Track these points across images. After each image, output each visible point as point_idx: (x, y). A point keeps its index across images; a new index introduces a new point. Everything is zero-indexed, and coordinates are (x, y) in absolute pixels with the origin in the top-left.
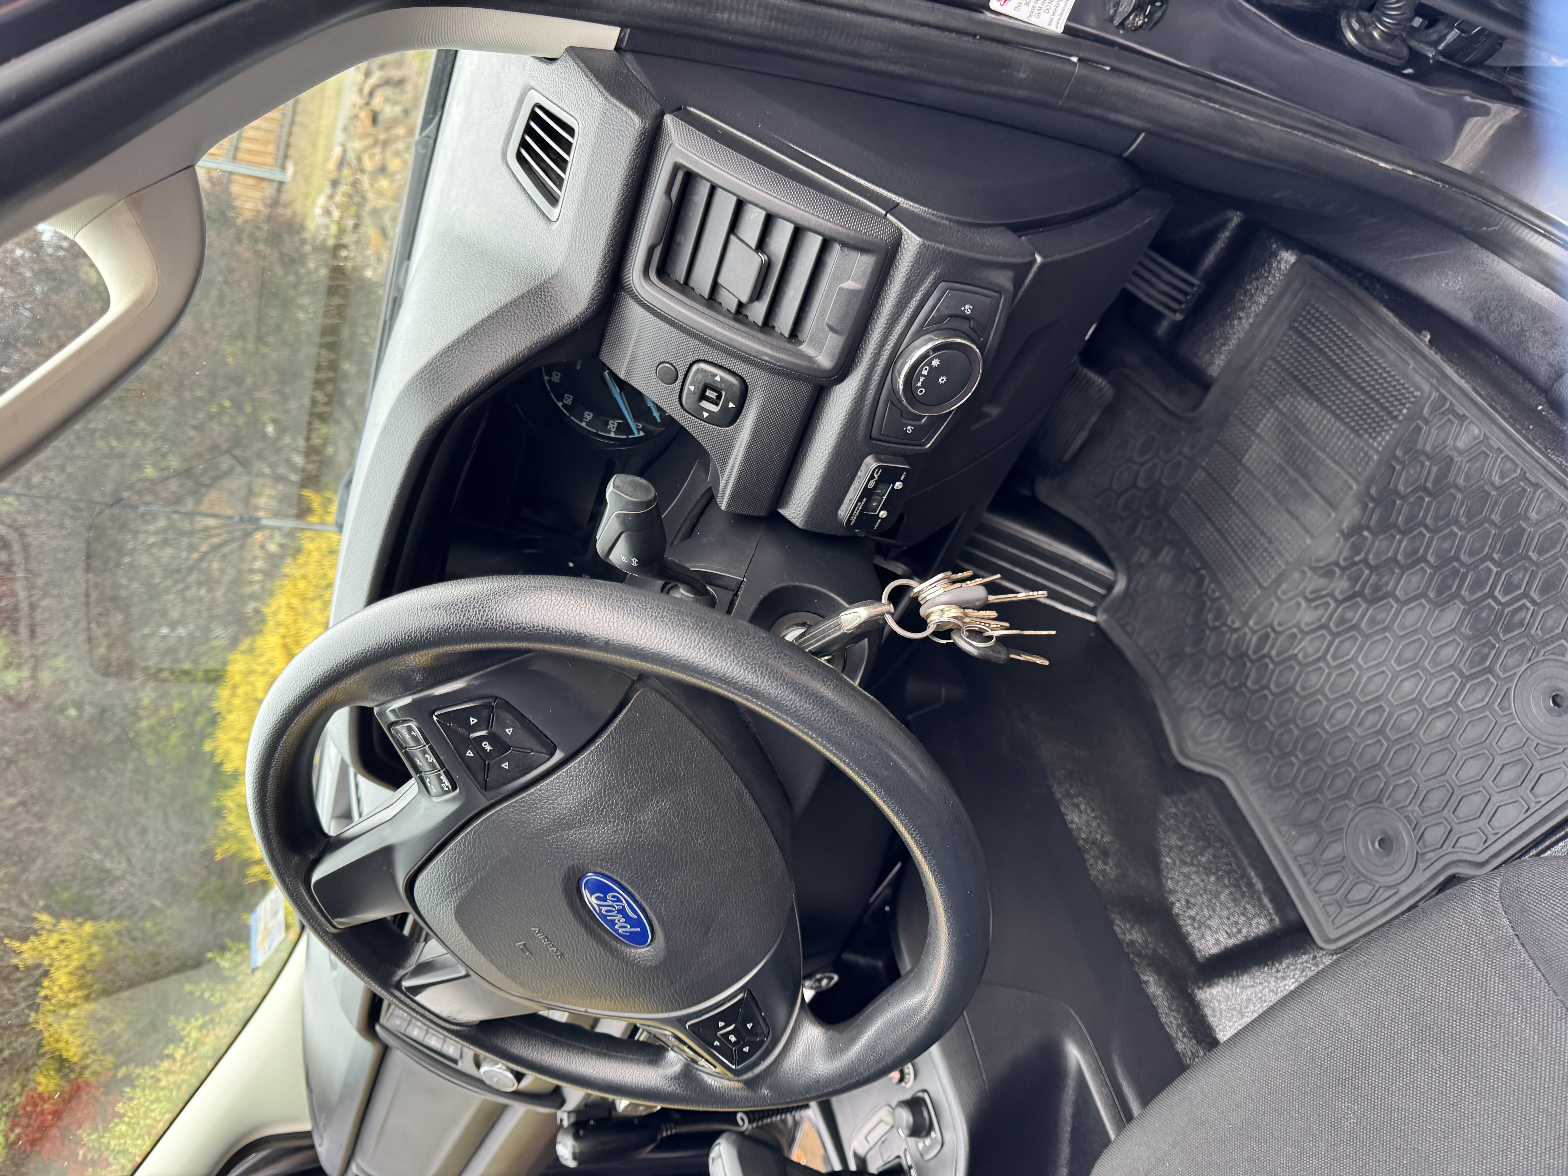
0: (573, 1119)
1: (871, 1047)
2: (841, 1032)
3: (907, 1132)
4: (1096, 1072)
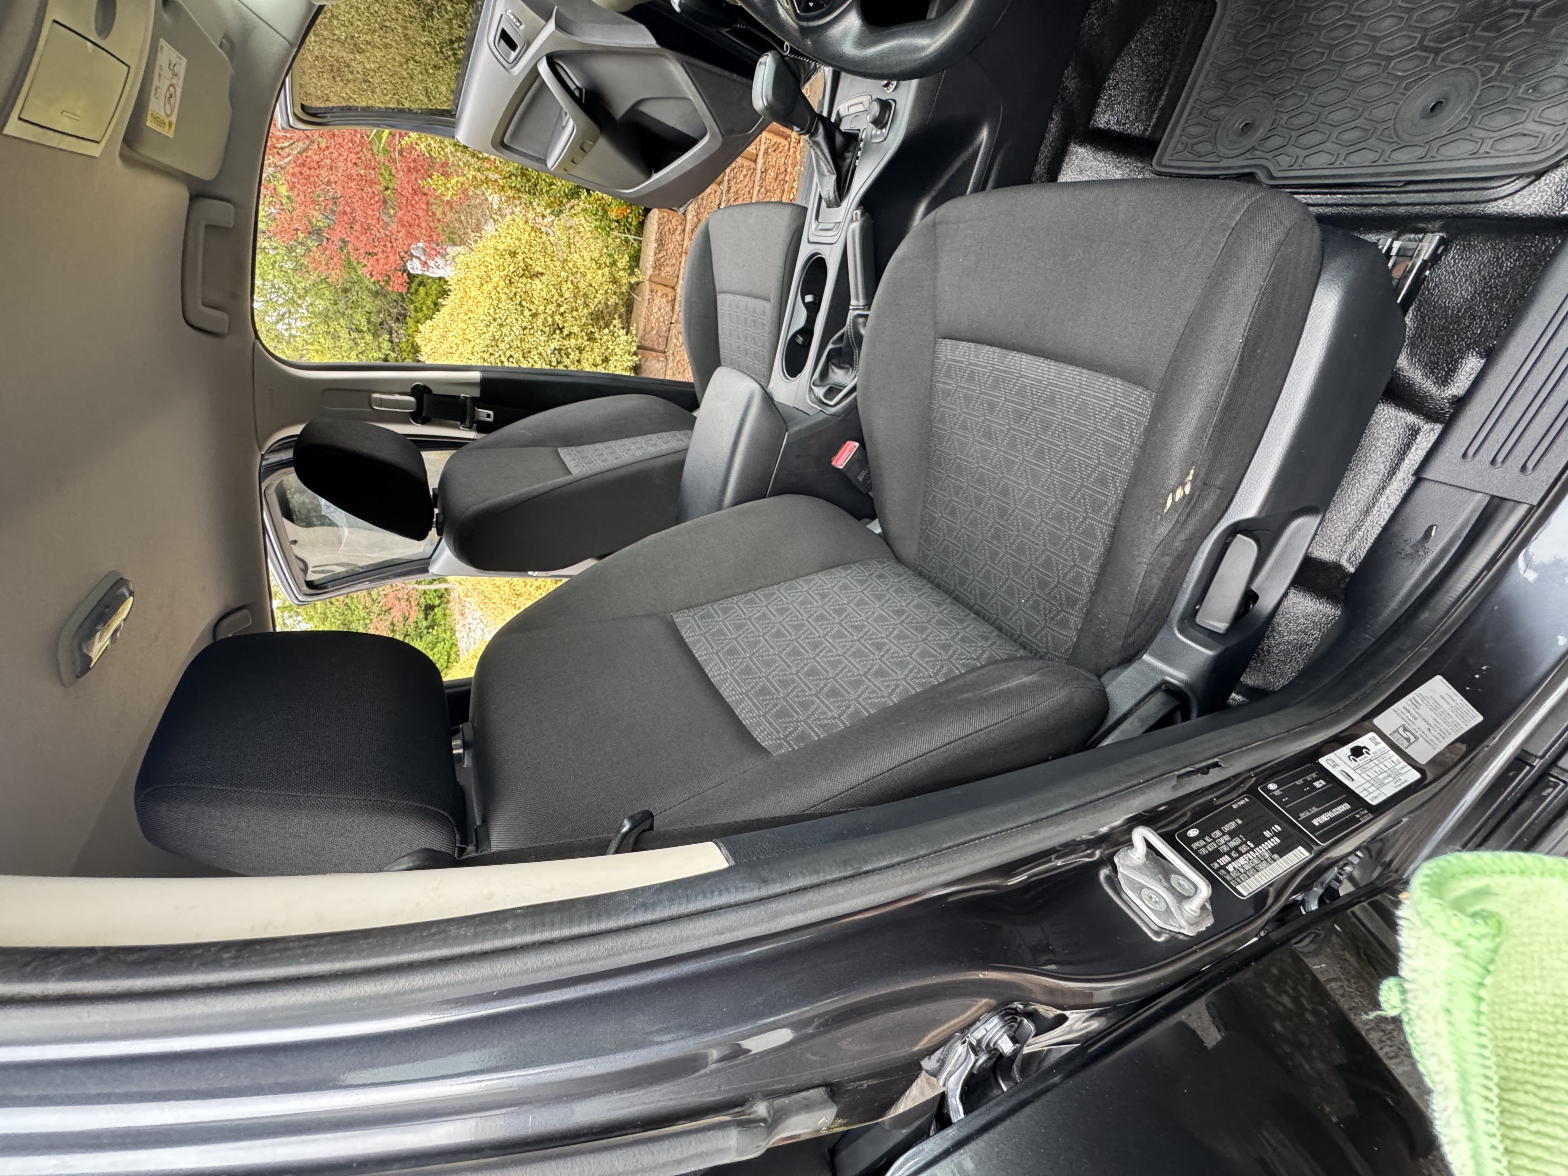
1: (882, 55)
2: (871, 33)
3: (871, 119)
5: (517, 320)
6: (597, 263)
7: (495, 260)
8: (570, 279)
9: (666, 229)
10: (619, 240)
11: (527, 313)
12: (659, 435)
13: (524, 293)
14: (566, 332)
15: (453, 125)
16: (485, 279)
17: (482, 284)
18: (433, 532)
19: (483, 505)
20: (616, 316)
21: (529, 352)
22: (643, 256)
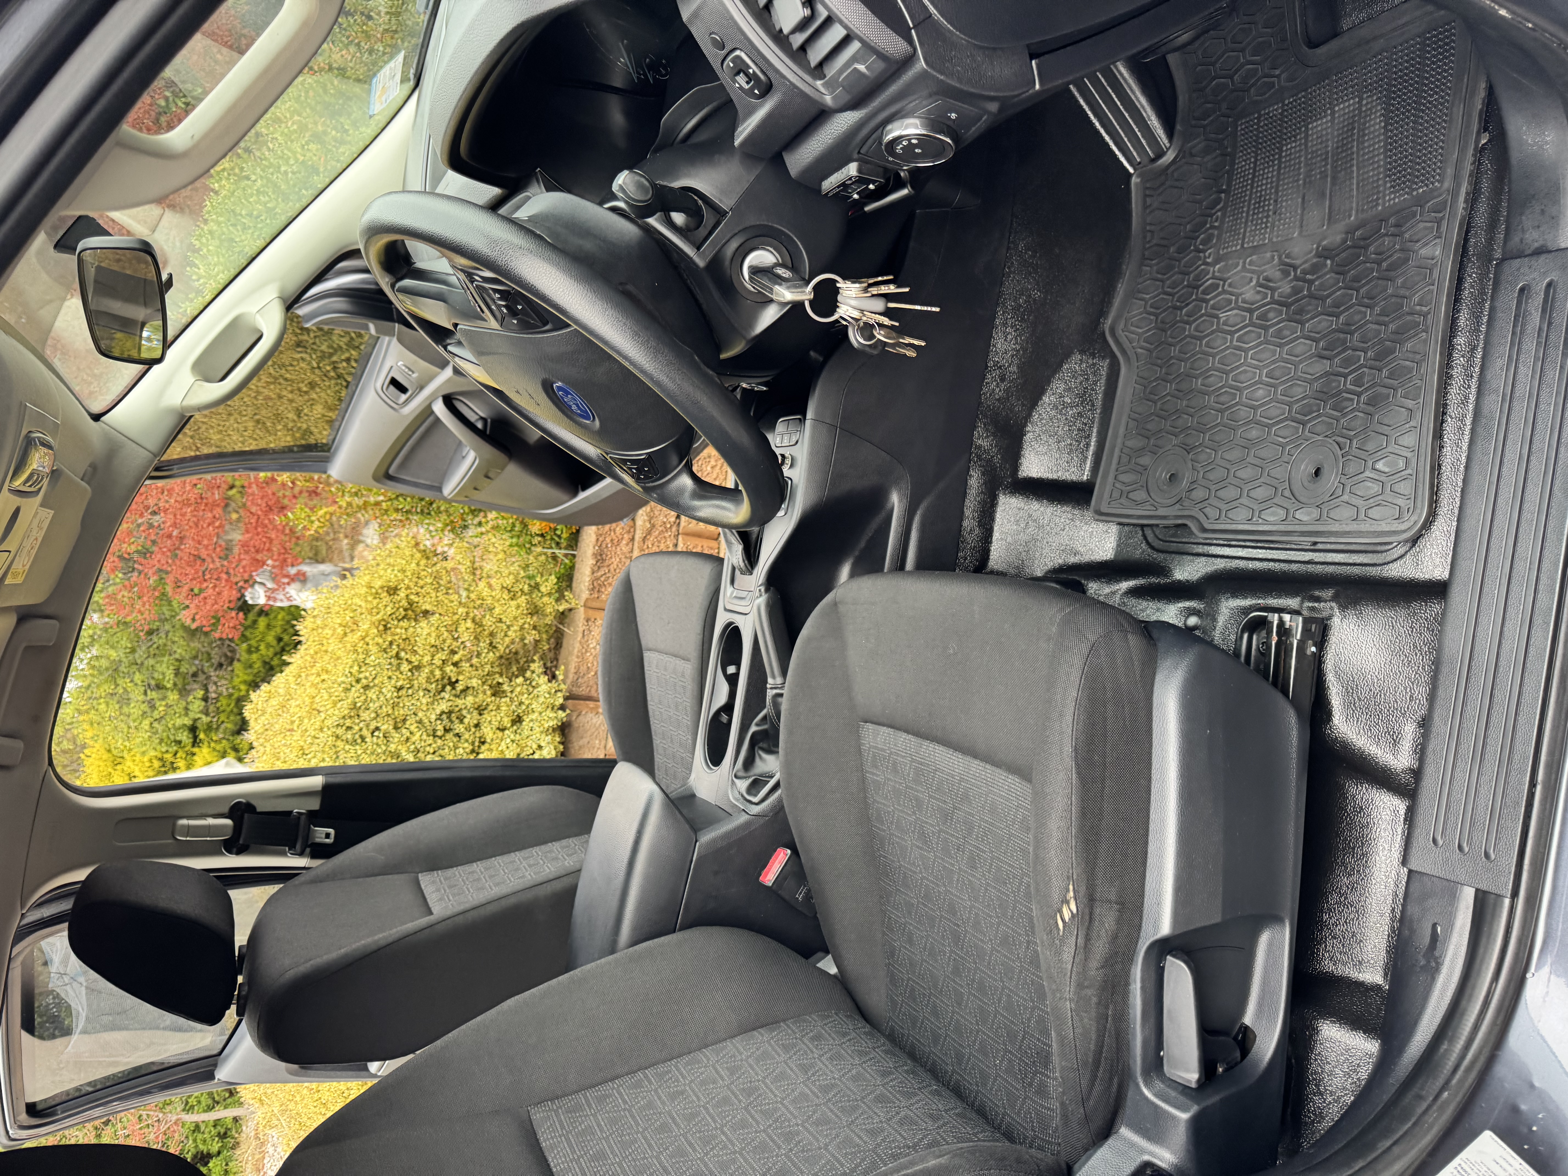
5: (390, 678)
6: (509, 591)
7: (366, 601)
8: (471, 615)
9: (608, 540)
10: (543, 557)
11: (405, 667)
12: (564, 842)
13: (404, 640)
14: (460, 687)
15: (327, 460)
16: (348, 628)
17: (345, 634)
18: (231, 1014)
19: (304, 968)
20: (535, 658)
21: (404, 721)
22: (577, 576)
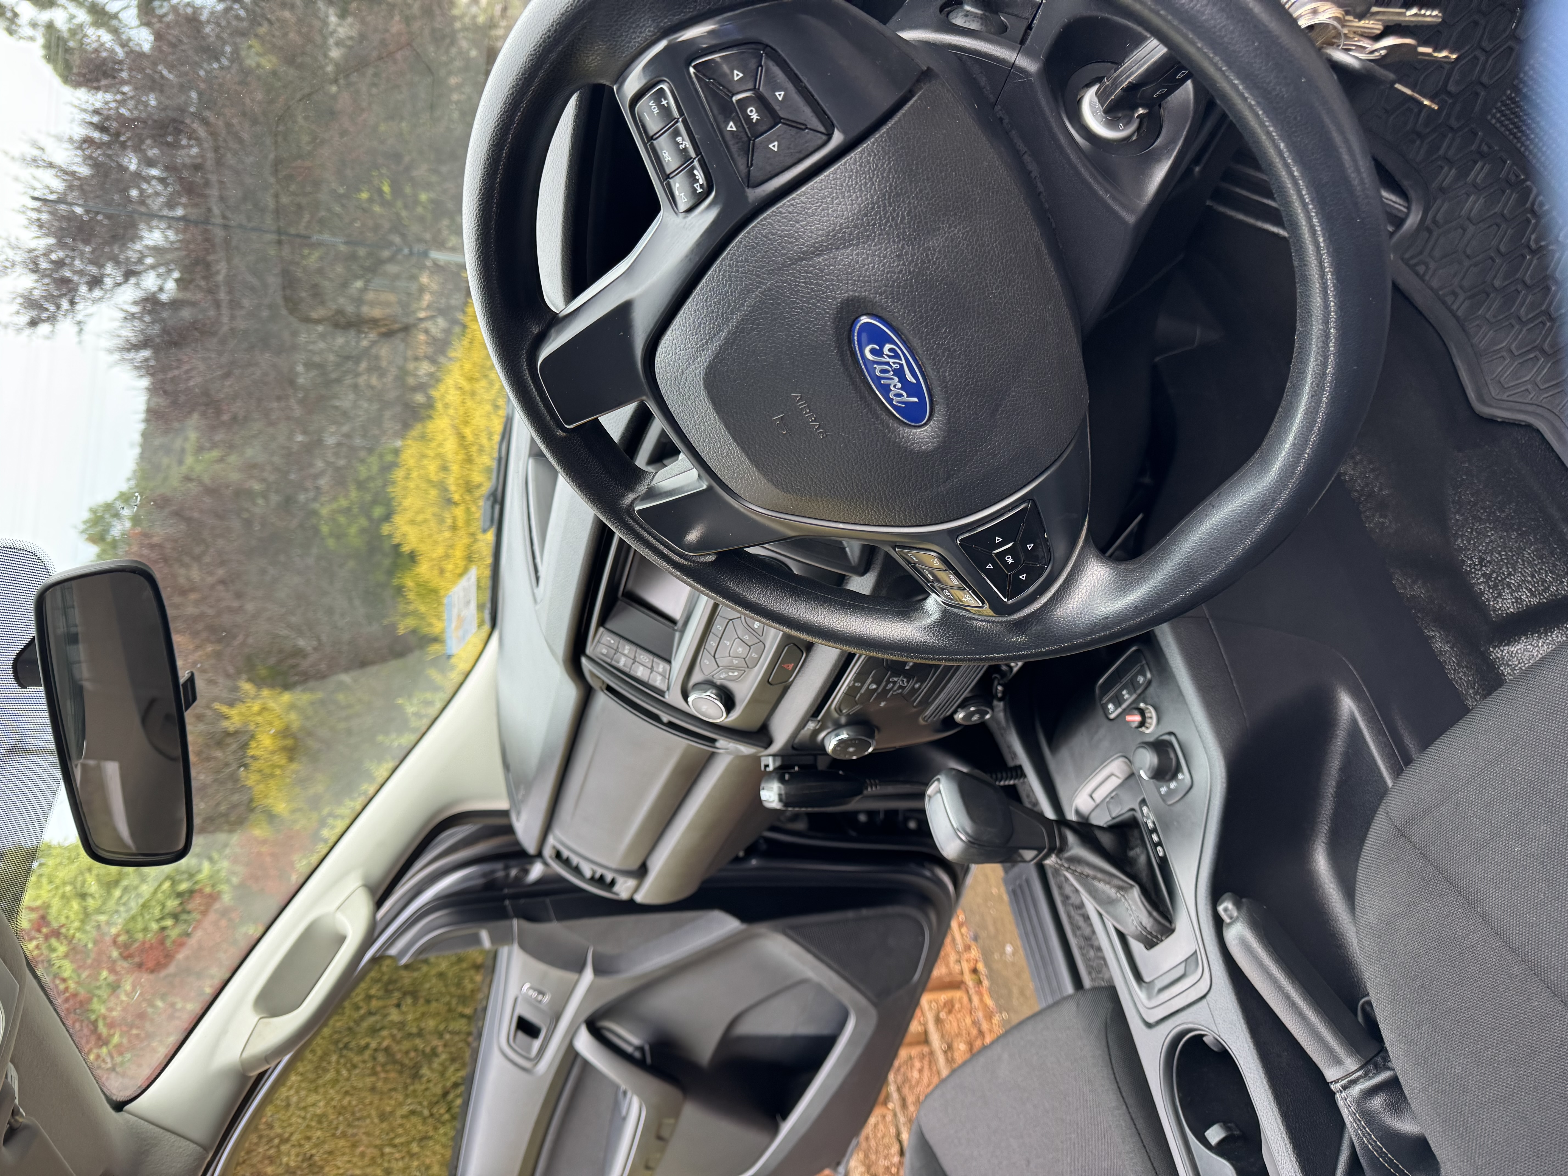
0: (778, 763)
3: (1150, 774)
4: (1371, 720)
